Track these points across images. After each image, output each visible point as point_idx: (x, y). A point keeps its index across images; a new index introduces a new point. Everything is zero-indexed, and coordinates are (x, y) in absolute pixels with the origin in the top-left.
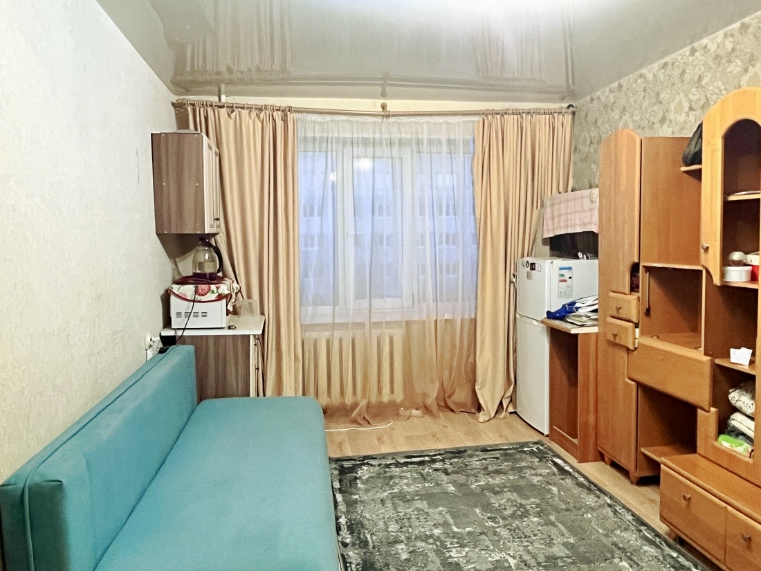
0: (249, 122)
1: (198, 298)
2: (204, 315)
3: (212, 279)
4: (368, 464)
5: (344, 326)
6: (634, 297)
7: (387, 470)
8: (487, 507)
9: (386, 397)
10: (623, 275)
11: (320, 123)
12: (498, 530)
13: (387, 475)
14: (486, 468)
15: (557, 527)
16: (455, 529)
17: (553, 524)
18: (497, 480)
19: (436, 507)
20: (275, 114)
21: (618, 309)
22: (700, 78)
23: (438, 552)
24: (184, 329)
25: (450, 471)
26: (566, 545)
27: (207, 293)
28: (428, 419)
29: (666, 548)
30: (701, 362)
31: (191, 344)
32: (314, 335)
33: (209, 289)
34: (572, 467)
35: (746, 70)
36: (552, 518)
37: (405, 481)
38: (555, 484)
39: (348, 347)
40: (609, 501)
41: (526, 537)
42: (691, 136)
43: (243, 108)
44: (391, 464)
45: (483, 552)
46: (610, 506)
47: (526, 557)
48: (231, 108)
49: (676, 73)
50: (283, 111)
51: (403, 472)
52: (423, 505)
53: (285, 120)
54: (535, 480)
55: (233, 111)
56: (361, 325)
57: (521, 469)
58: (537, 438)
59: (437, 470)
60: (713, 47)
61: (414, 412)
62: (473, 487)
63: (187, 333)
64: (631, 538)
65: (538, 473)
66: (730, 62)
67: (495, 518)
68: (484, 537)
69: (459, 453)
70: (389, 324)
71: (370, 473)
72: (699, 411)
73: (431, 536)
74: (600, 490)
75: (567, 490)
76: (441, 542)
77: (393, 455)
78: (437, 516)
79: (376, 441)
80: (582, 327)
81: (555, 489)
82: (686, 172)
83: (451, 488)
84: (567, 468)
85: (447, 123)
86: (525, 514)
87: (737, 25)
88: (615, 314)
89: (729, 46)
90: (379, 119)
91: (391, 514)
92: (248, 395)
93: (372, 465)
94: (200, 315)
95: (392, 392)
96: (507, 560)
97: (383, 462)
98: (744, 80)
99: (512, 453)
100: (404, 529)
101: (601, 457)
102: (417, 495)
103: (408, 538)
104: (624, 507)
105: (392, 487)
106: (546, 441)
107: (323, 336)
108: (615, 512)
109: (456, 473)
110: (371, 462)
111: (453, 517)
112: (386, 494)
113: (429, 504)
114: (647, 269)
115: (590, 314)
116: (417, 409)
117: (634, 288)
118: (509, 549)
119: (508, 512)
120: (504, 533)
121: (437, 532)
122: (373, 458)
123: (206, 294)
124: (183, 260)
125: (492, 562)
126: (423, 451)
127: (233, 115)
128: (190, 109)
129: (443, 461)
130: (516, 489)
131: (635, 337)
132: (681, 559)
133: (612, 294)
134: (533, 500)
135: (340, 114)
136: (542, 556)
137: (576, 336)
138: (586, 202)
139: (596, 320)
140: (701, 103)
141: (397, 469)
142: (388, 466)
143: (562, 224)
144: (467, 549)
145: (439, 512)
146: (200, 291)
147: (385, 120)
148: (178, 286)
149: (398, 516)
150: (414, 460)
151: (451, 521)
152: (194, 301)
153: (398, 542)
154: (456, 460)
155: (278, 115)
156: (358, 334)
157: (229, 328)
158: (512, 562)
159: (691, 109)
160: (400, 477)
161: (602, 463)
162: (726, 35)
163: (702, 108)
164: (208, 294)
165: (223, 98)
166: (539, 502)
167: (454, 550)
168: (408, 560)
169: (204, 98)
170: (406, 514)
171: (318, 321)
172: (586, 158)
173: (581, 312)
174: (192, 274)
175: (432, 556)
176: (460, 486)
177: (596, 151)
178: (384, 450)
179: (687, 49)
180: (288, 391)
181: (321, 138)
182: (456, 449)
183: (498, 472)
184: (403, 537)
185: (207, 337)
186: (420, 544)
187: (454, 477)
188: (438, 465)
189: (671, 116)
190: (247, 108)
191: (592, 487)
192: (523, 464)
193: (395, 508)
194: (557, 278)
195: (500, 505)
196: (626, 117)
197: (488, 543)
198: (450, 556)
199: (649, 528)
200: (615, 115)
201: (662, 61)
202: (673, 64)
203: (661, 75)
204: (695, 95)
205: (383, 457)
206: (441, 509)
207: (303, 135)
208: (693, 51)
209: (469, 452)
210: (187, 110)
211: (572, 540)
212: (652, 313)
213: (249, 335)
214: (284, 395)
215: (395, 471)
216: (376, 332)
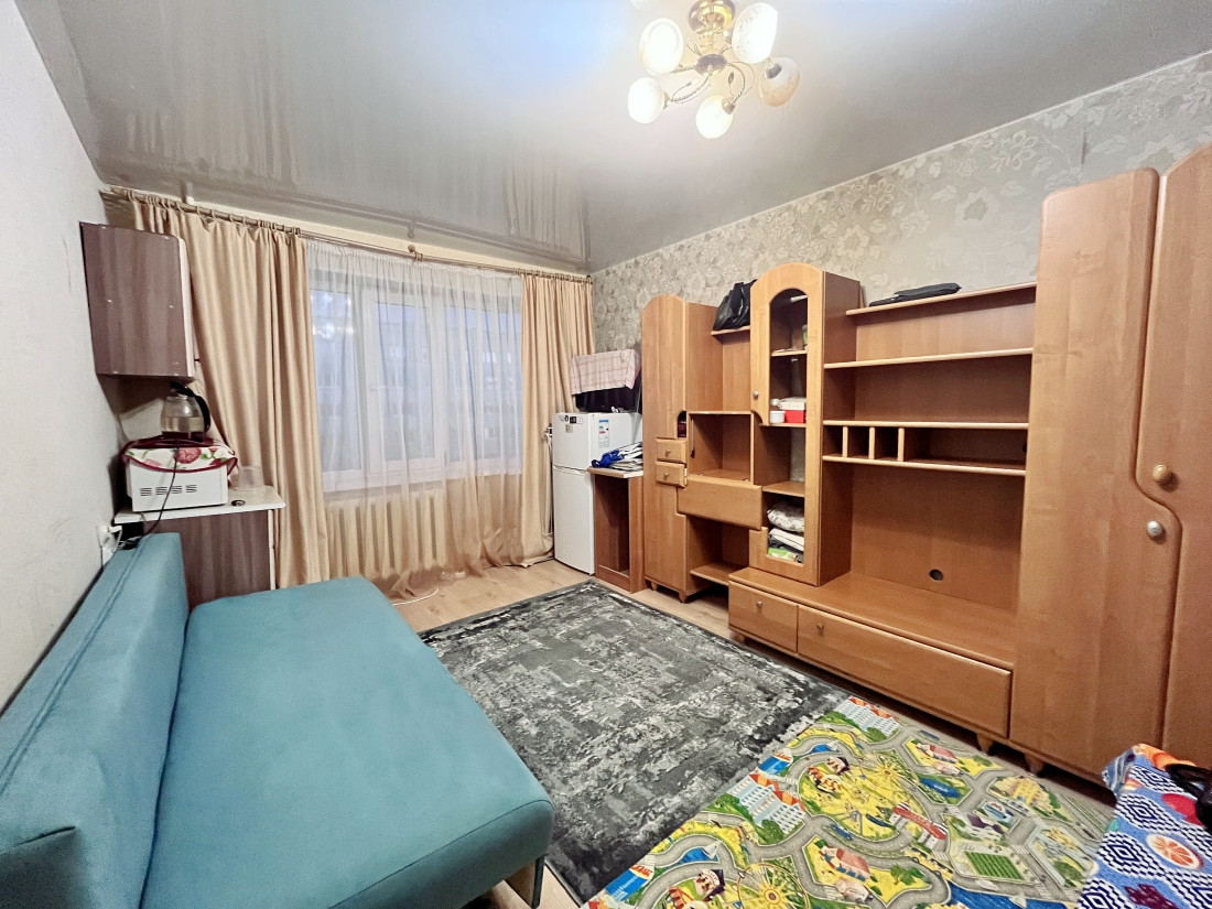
0: (236, 238)
1: (181, 466)
2: (191, 489)
3: (201, 439)
4: (434, 639)
5: (378, 490)
6: (682, 442)
7: (460, 641)
8: (582, 654)
9: (429, 563)
10: (671, 423)
11: (337, 256)
12: (605, 674)
13: (464, 646)
14: (558, 616)
15: (651, 656)
16: (567, 685)
17: (646, 654)
18: (576, 625)
19: (535, 668)
20: (276, 234)
21: (667, 453)
22: (715, 261)
23: (565, 714)
24: (163, 510)
25: (526, 626)
26: (669, 670)
27: (197, 458)
28: (472, 579)
29: (740, 651)
30: (752, 490)
31: (172, 531)
32: (340, 504)
33: (199, 453)
34: (629, 599)
35: (756, 256)
36: (643, 648)
37: (487, 648)
38: (626, 617)
39: (383, 515)
40: (675, 622)
41: (634, 673)
42: (717, 305)
43: (228, 219)
44: (461, 634)
45: (606, 700)
46: (679, 626)
47: (646, 693)
48: (208, 216)
49: (692, 255)
50: (287, 232)
51: (478, 639)
52: (520, 669)
53: (291, 244)
54: (608, 616)
55: (209, 221)
56: (398, 488)
57: (589, 610)
58: (586, 578)
59: (513, 629)
60: (727, 236)
61: (458, 574)
62: (558, 637)
63: (165, 516)
64: (709, 649)
65: (607, 611)
66: (742, 248)
67: (596, 663)
68: (597, 685)
69: (524, 607)
70: (430, 485)
71: (443, 648)
72: (751, 531)
73: (548, 700)
74: (663, 614)
75: (638, 620)
76: (562, 703)
77: (459, 623)
78: (542, 677)
79: (428, 611)
80: (631, 472)
81: (628, 622)
82: (715, 336)
83: (538, 644)
84: (626, 600)
85: (480, 277)
86: (619, 653)
87: (748, 219)
88: (664, 457)
89: (741, 236)
90: (410, 261)
91: (491, 689)
92: (269, 588)
93: (440, 640)
94: (184, 489)
95: (435, 556)
96: (631, 702)
97: (450, 633)
98: (755, 264)
99: (572, 596)
100: (516, 701)
101: (648, 585)
102: (509, 660)
103: (526, 710)
104: (690, 624)
105: (476, 659)
106: (593, 578)
107: (350, 506)
108: (686, 630)
109: (534, 627)
110: (437, 636)
111: (558, 673)
112: (474, 668)
113: (526, 666)
114: (692, 416)
115: (636, 460)
116: (460, 571)
117: (682, 433)
118: (626, 690)
119: (604, 654)
120: (612, 675)
121: (551, 693)
122: (438, 631)
123: (193, 460)
124: (130, 416)
125: (621, 708)
126: (490, 612)
127: (211, 226)
128: (136, 205)
129: (513, 618)
130: (597, 629)
131: (683, 476)
132: (755, 657)
133: (659, 441)
134: (617, 637)
135: (361, 248)
136: (657, 688)
137: (627, 480)
138: (617, 363)
139: (642, 465)
140: (717, 281)
141: (472, 638)
142: (459, 636)
143: (590, 382)
144: (590, 703)
145: (542, 673)
146: (183, 456)
147: (415, 263)
148: (142, 451)
149: (502, 688)
150: (483, 623)
151: (558, 678)
152: (175, 471)
153: (516, 718)
154: (526, 614)
155: (281, 237)
156: (395, 498)
157: (234, 503)
158: (638, 702)
159: (707, 285)
160: (479, 645)
161: (648, 591)
162: (738, 226)
163: (718, 285)
164: (196, 461)
165: (191, 201)
166: (622, 637)
167: (578, 707)
168: (539, 734)
169: (163, 196)
170: (508, 685)
171: (344, 487)
172: (603, 324)
173: (627, 458)
174: (160, 433)
175: (563, 721)
176: (545, 639)
177: (613, 319)
178: (445, 621)
179: (702, 235)
180: (313, 575)
181: (339, 275)
182: (520, 603)
183: (571, 617)
184: (520, 711)
185: (199, 518)
186: (542, 712)
187: (532, 631)
188: (511, 623)
189: (689, 290)
190: (235, 220)
191: (655, 613)
192: (589, 605)
193: (493, 681)
194: (598, 430)
195: (593, 649)
196: (645, 290)
197: (605, 690)
198: (579, 716)
199: (718, 637)
200: (633, 287)
201: (679, 244)
202: (689, 247)
203: (677, 255)
204: (710, 273)
205: (448, 627)
206: (540, 668)
207: (314, 267)
208: (708, 237)
209: (534, 604)
210: (133, 206)
211: (671, 665)
212: (696, 454)
213: (267, 511)
214: (309, 582)
215: (471, 640)
216: (415, 495)
